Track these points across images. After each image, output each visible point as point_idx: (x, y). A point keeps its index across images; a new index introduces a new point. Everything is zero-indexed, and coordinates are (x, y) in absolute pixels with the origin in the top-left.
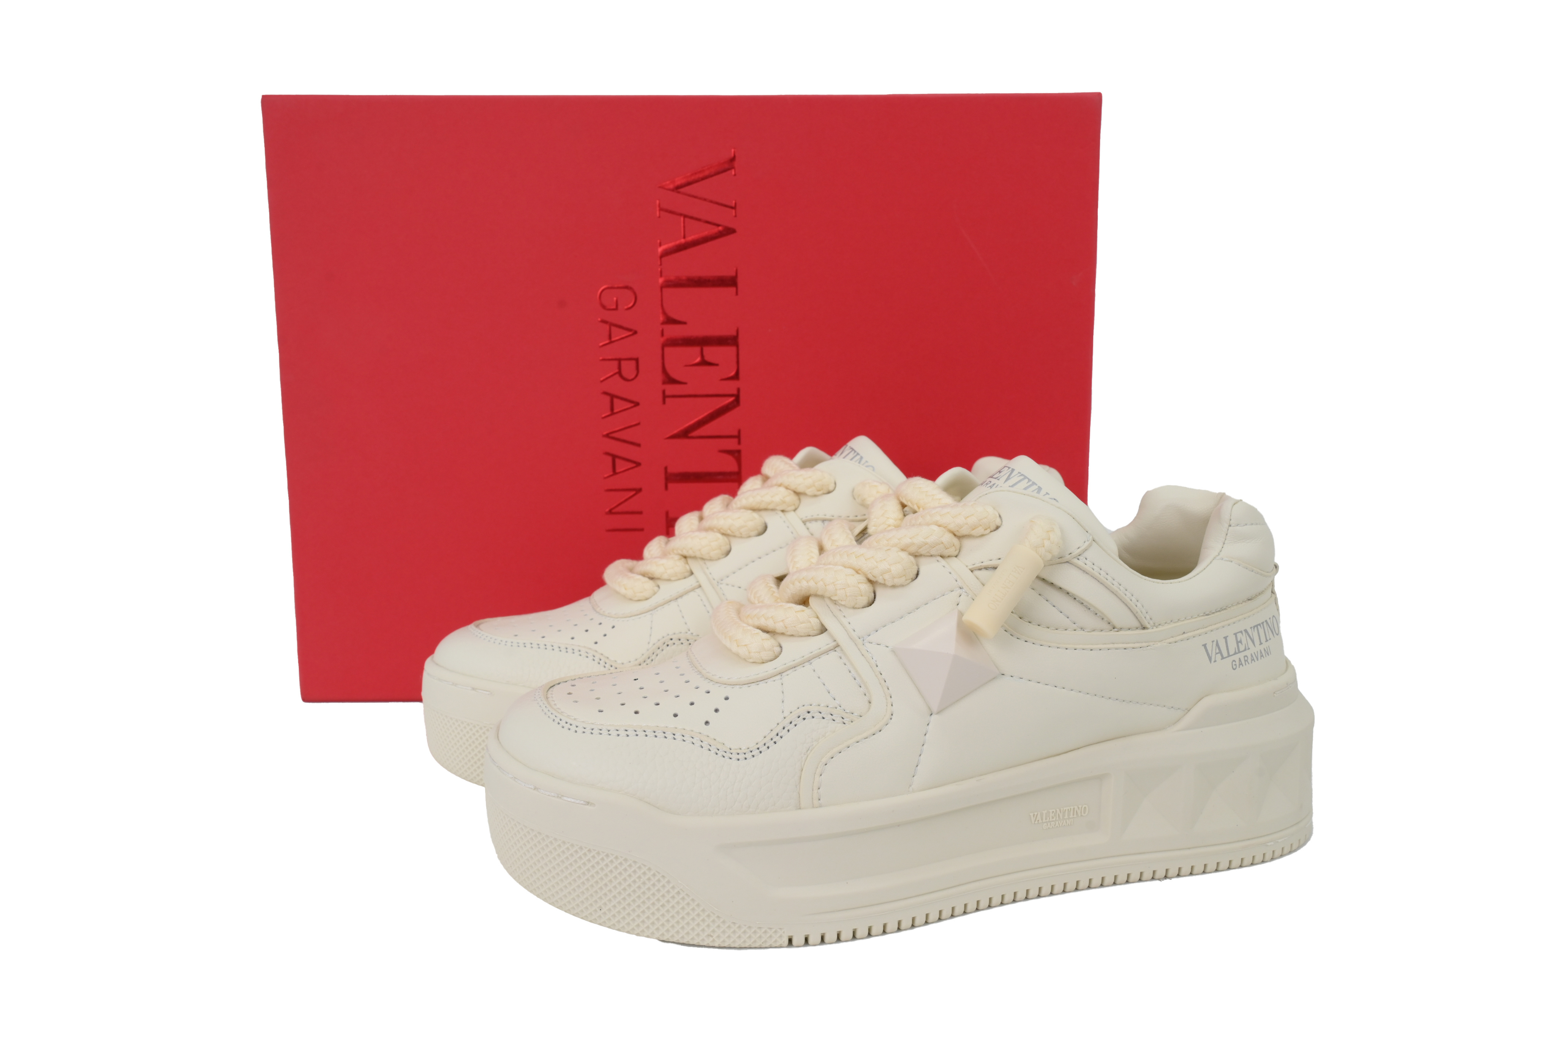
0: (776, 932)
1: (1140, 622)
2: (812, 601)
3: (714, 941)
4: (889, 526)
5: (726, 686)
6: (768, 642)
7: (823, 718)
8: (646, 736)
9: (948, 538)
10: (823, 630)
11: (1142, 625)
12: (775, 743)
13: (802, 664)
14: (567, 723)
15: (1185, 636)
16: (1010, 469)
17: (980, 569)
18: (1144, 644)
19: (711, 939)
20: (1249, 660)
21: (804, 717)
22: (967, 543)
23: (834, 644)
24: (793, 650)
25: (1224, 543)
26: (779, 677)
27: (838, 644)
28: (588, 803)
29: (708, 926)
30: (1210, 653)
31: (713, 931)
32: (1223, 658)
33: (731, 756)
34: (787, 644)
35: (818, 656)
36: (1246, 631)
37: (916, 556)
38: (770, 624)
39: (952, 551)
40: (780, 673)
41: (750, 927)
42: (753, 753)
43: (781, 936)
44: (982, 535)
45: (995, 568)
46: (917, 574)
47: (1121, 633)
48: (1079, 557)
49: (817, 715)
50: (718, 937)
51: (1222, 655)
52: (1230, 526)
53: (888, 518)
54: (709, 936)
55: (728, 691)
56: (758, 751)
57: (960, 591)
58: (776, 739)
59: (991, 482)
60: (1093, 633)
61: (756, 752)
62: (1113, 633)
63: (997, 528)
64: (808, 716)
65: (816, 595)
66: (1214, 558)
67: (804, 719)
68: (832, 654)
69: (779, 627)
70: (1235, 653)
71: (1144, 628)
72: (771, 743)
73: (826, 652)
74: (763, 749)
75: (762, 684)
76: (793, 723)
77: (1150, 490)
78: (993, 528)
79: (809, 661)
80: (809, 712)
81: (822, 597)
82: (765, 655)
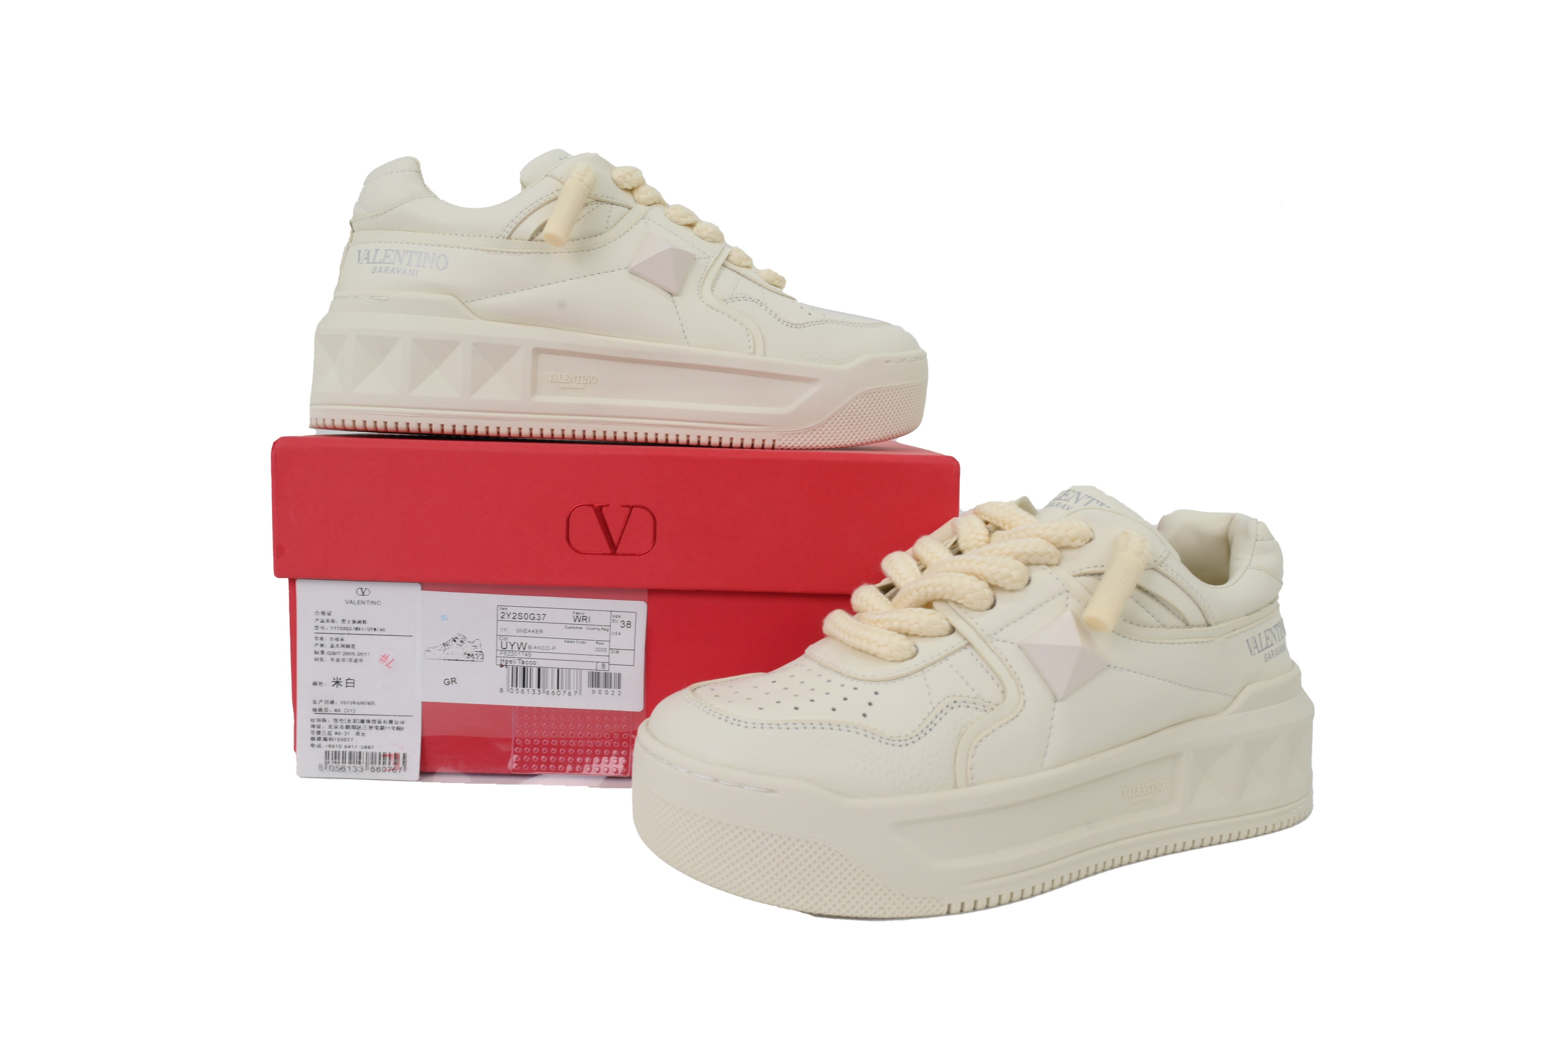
0: (938, 901)
1: (1205, 619)
2: (935, 604)
3: (885, 913)
4: (980, 541)
5: (871, 682)
6: (906, 643)
7: (968, 707)
8: (814, 728)
9: (1052, 549)
10: (953, 630)
11: (1207, 623)
12: (931, 730)
13: (939, 661)
14: (734, 720)
15: (1235, 632)
16: (1076, 493)
17: (1079, 576)
18: (1210, 639)
19: (882, 911)
20: (1275, 654)
21: (952, 706)
22: (1068, 554)
23: (965, 642)
24: (929, 649)
25: (1252, 555)
26: (920, 673)
27: (969, 642)
28: (771, 791)
29: (881, 899)
30: (1251, 646)
31: (885, 904)
32: (1259, 652)
33: (893, 743)
34: (922, 644)
35: (953, 653)
36: (1270, 629)
37: (1028, 564)
38: (905, 626)
39: (1055, 560)
40: (922, 669)
41: (916, 898)
42: (913, 740)
43: (942, 905)
44: (1079, 547)
45: (1100, 574)
46: (1029, 581)
47: (1193, 629)
48: (1162, 565)
49: (962, 704)
50: (889, 908)
51: (1258, 649)
52: (1256, 540)
53: (978, 534)
54: (882, 908)
55: (875, 687)
56: (917, 738)
57: (1067, 595)
58: (931, 726)
59: (1060, 503)
60: (1172, 630)
61: (915, 739)
62: (1186, 630)
63: (1091, 540)
64: (956, 705)
65: (942, 600)
66: (1247, 568)
67: (952, 708)
68: (964, 651)
69: (914, 629)
70: (1266, 648)
71: (1209, 625)
72: (927, 731)
73: (959, 650)
74: (921, 735)
75: (906, 680)
76: (944, 712)
77: (1166, 514)
78: (1088, 540)
79: (945, 658)
80: (955, 702)
81: (946, 601)
82: (908, 654)
